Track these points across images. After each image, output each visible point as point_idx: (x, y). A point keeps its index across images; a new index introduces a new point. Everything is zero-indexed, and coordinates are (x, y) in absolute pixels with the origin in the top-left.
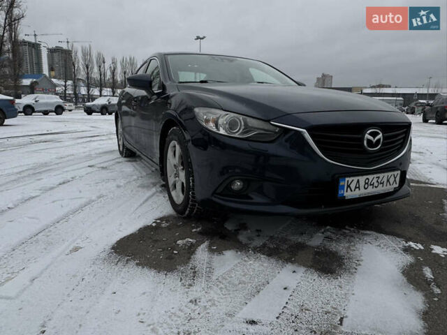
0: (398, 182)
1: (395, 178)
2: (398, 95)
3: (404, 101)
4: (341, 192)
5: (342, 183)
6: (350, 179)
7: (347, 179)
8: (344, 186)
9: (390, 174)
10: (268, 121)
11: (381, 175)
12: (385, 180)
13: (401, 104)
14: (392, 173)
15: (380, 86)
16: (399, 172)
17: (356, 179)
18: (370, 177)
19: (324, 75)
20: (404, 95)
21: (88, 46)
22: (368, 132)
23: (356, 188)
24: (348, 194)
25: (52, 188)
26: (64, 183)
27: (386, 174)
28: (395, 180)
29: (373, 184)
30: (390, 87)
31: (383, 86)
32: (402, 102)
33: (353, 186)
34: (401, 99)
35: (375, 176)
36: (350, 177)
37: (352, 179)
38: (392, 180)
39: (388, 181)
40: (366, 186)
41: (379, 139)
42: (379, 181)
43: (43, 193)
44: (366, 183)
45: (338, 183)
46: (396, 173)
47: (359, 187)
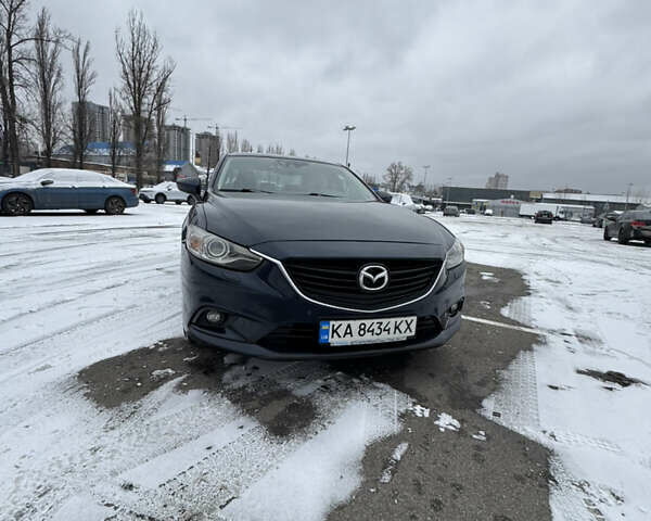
0: (414, 331)
1: (409, 325)
2: (589, 203)
3: (596, 211)
4: (323, 338)
5: (324, 327)
6: (337, 324)
7: (332, 323)
8: (328, 330)
9: (399, 320)
10: (248, 248)
11: (385, 321)
12: (392, 326)
13: (590, 214)
14: (404, 319)
15: (567, 191)
16: (415, 318)
17: (345, 323)
18: (368, 322)
19: (498, 176)
20: (595, 203)
21: (233, 133)
22: (366, 269)
23: (346, 333)
24: (335, 341)
25: (95, 292)
26: (113, 287)
27: (393, 320)
28: (409, 327)
29: (373, 331)
30: (580, 192)
31: (572, 192)
32: (592, 212)
33: (341, 331)
34: (592, 207)
35: (376, 321)
36: (336, 320)
37: (340, 322)
38: (403, 327)
39: (397, 328)
40: (362, 332)
41: (383, 278)
42: (382, 327)
43: (81, 297)
44: (361, 329)
45: (318, 327)
46: (409, 319)
47: (351, 333)
